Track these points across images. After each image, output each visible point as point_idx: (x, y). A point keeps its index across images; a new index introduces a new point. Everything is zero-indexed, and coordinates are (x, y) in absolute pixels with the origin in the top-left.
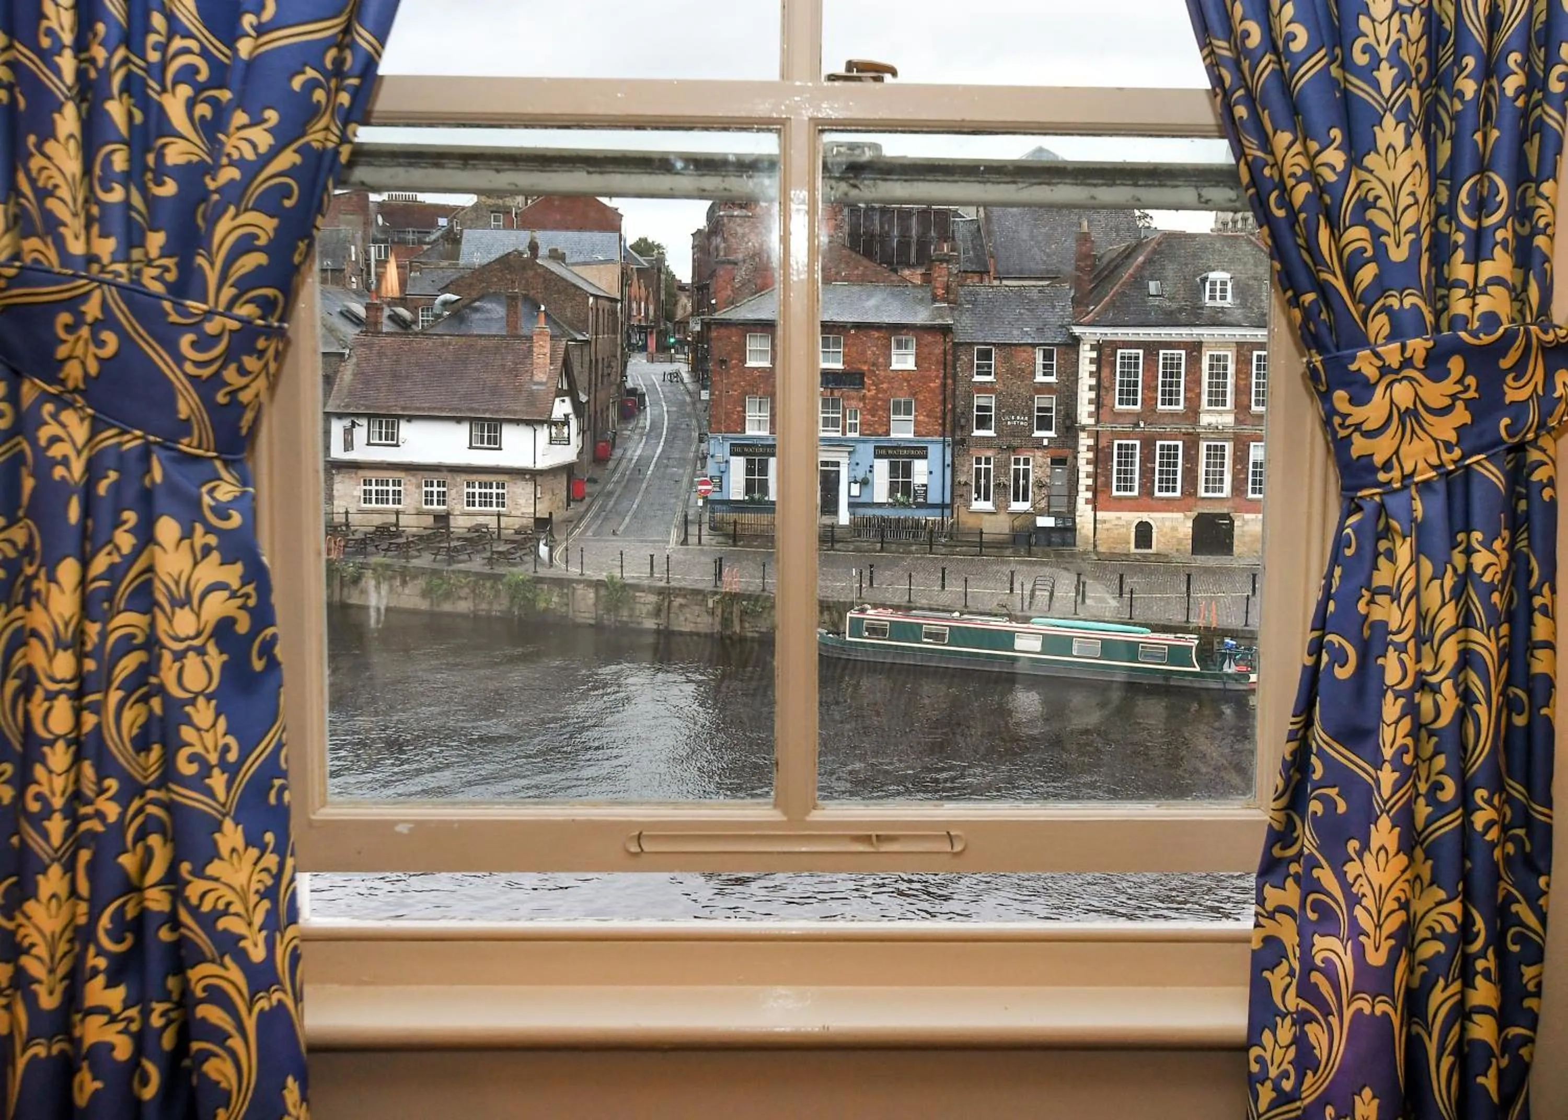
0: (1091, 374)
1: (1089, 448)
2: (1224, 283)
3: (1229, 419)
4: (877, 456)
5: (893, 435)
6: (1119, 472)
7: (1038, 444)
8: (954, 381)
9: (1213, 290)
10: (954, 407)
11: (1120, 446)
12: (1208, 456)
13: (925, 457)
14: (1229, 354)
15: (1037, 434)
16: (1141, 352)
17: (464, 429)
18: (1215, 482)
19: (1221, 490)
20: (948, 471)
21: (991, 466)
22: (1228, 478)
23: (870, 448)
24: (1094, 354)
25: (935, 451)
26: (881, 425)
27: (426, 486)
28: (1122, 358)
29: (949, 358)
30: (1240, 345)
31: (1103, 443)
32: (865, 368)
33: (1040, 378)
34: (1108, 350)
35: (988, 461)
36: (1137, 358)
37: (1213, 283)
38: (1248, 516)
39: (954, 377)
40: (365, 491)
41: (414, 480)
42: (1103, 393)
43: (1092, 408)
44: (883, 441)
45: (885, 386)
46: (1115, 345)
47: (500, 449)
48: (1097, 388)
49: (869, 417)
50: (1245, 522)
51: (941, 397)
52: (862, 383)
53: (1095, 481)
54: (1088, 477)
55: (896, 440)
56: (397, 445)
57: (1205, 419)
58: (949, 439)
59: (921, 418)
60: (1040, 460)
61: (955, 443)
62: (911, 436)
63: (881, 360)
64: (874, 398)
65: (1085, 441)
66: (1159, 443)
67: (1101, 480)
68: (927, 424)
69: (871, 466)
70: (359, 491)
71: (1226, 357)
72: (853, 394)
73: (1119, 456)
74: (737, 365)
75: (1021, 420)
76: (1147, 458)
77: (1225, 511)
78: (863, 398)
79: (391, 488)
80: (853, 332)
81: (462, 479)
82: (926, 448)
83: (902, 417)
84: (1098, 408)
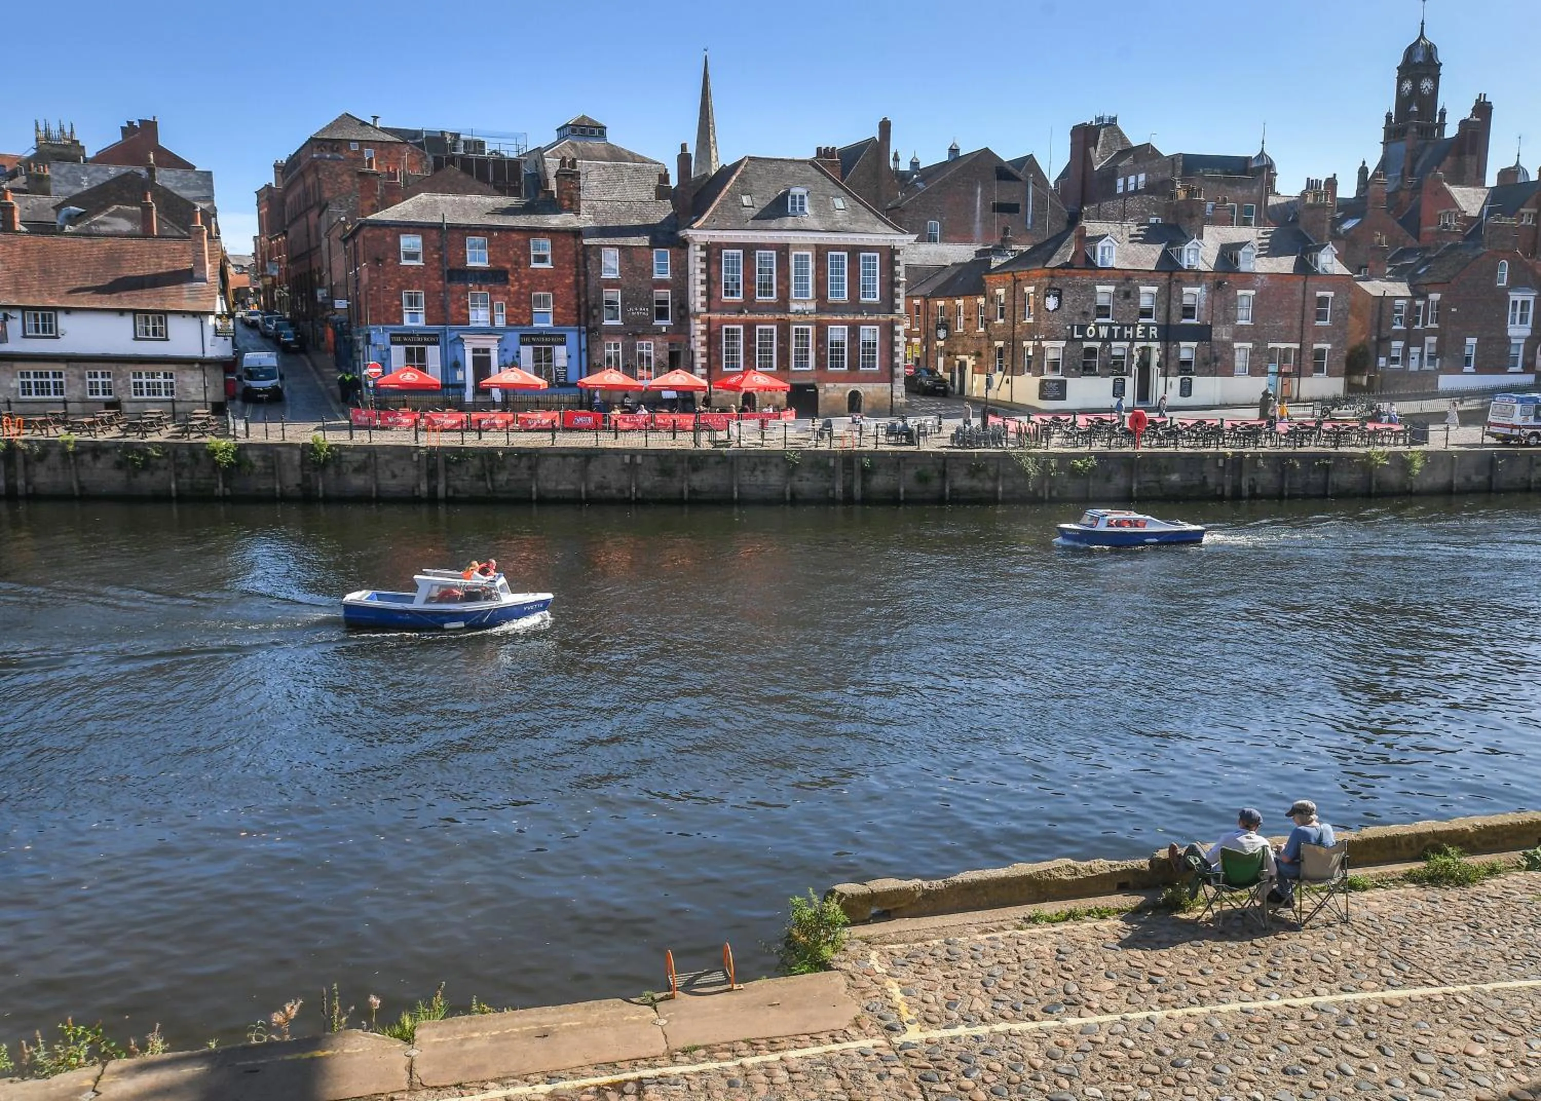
0: (702, 271)
1: (703, 333)
2: (802, 197)
3: (812, 306)
4: (523, 343)
5: (535, 325)
6: (727, 352)
7: (657, 332)
8: (586, 279)
9: (794, 203)
10: (587, 301)
11: (727, 330)
12: (797, 337)
13: (563, 343)
14: (810, 254)
15: (657, 323)
16: (741, 252)
17: (128, 320)
18: (802, 360)
19: (807, 365)
20: (584, 355)
21: (620, 350)
22: (812, 355)
23: (516, 335)
24: (704, 254)
25: (572, 337)
26: (525, 316)
27: (90, 377)
28: (727, 257)
29: (581, 258)
30: (818, 247)
31: (713, 329)
32: (508, 266)
33: (656, 276)
34: (715, 251)
35: (616, 347)
36: (738, 257)
37: (794, 197)
38: (828, 385)
39: (586, 274)
40: (23, 383)
41: (76, 372)
42: (712, 286)
43: (704, 299)
44: (526, 330)
45: (526, 282)
46: (721, 246)
47: (167, 339)
48: (708, 282)
49: (514, 309)
50: (827, 390)
51: (575, 292)
52: (506, 281)
53: (709, 360)
54: (703, 356)
55: (538, 329)
56: (57, 337)
57: (794, 307)
58: (583, 328)
59: (559, 310)
60: (660, 345)
61: (589, 331)
62: (550, 325)
63: (522, 259)
64: (518, 293)
65: (698, 327)
66: (758, 327)
67: (713, 358)
68: (565, 315)
69: (518, 352)
70: (16, 383)
71: (807, 256)
72: (499, 289)
73: (727, 338)
74: (392, 264)
75: (643, 311)
76: (750, 340)
77: (811, 381)
78: (508, 293)
79: (51, 380)
80: (496, 234)
81: (128, 369)
82: (564, 336)
83: (542, 310)
84: (709, 299)
